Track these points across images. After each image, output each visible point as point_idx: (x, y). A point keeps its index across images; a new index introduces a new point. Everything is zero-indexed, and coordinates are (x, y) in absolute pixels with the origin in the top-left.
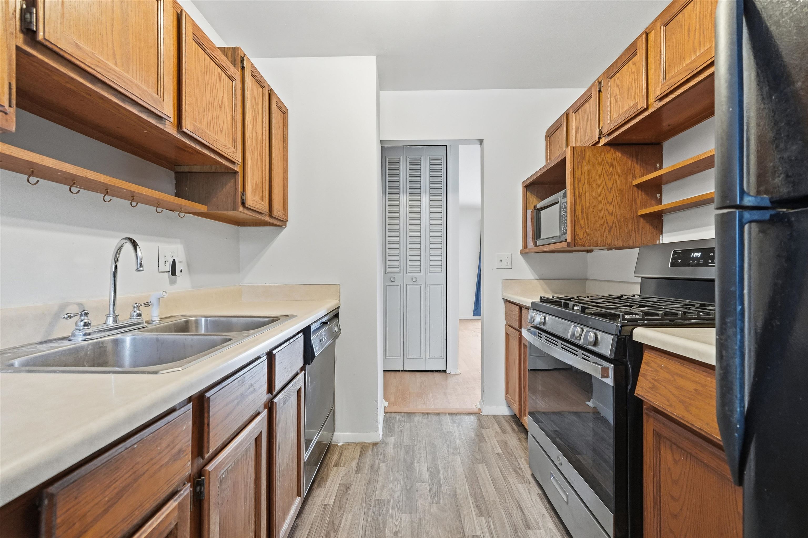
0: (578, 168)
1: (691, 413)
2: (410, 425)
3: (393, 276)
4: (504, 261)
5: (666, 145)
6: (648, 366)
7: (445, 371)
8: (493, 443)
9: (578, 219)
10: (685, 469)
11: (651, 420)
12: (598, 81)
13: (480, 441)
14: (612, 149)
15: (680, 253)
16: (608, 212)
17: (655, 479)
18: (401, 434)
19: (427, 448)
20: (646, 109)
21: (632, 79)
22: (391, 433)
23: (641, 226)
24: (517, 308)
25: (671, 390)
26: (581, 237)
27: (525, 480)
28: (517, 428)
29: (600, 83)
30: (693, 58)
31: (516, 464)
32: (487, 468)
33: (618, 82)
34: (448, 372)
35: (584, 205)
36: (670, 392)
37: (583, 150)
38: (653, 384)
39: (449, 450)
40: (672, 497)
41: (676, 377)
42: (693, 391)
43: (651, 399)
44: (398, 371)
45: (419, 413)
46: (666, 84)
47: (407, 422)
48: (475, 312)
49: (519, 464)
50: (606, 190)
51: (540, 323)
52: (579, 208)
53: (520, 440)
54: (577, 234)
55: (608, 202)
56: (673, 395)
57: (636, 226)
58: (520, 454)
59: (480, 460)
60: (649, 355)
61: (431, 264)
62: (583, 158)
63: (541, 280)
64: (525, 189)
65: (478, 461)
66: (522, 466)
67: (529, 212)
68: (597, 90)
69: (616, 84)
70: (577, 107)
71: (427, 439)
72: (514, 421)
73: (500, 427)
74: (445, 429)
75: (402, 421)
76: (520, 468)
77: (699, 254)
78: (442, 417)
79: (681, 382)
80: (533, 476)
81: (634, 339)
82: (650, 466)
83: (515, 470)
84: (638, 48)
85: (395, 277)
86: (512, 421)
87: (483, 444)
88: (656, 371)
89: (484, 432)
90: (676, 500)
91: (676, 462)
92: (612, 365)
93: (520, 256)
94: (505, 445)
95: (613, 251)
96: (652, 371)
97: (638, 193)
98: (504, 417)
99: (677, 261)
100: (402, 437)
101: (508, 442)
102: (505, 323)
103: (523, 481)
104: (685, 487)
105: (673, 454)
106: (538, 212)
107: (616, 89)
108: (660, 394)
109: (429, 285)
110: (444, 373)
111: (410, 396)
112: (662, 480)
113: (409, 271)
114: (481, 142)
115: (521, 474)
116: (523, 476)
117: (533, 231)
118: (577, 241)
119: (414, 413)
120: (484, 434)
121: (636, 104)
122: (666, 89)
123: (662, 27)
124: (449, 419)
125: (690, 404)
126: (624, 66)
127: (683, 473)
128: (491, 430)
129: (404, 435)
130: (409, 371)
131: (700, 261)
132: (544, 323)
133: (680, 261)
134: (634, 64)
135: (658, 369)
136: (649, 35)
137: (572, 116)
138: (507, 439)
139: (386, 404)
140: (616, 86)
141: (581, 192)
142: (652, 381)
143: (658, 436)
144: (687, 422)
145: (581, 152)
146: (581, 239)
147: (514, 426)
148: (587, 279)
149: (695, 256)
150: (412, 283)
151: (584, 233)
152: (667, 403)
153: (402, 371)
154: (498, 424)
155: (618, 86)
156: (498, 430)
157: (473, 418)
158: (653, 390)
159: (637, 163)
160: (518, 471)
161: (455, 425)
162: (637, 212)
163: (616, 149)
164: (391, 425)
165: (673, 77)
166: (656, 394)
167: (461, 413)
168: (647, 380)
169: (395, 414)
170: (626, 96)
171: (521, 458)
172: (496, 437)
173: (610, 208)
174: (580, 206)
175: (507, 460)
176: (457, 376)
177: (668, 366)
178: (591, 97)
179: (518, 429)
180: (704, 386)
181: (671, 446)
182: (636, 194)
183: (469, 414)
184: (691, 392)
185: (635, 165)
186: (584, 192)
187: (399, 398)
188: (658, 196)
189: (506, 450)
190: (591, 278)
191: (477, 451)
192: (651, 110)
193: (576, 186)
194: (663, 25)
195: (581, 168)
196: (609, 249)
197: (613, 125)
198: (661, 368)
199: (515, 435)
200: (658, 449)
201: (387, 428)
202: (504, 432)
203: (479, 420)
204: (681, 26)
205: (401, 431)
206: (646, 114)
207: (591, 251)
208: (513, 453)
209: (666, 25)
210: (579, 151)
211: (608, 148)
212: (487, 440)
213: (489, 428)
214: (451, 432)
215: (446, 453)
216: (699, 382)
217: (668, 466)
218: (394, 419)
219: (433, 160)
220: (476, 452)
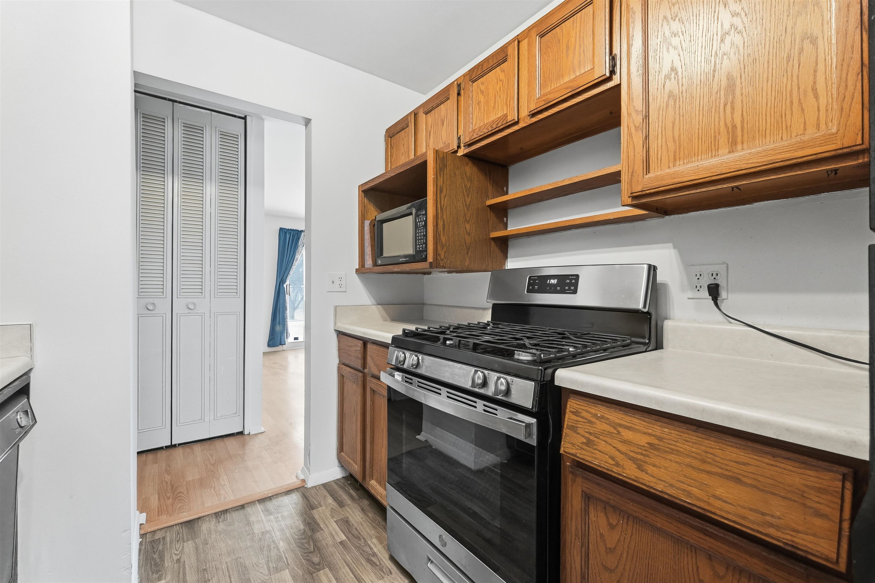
0: (440, 176)
1: (647, 473)
2: (195, 543)
3: (152, 301)
4: (337, 282)
5: (512, 169)
6: (577, 416)
7: (241, 433)
8: (331, 528)
9: (440, 236)
10: (625, 534)
11: (579, 480)
12: (457, 83)
13: (313, 530)
14: (470, 162)
15: (536, 279)
16: (466, 231)
17: (583, 549)
18: (179, 568)
19: (232, 576)
20: (517, 123)
21: (500, 88)
22: (157, 573)
23: (492, 249)
24: (360, 343)
25: (615, 446)
26: (442, 257)
27: (385, 571)
28: (356, 493)
29: (459, 85)
30: (572, 77)
31: (367, 549)
32: (333, 574)
33: (483, 87)
34: (246, 432)
35: (446, 220)
36: (614, 447)
37: (445, 155)
38: (588, 438)
39: (271, 565)
40: (606, 568)
41: (620, 429)
42: (646, 445)
43: (588, 458)
44: (161, 448)
45: (208, 515)
46: (543, 99)
47: (188, 540)
48: (271, 343)
49: (371, 548)
50: (465, 207)
51: (412, 365)
52: (440, 223)
53: (363, 510)
54: (438, 254)
55: (466, 220)
56: (619, 450)
57: (488, 249)
58: (369, 531)
59: (319, 564)
60: (577, 403)
61: (220, 284)
62: (445, 166)
63: (379, 306)
64: (363, 194)
65: (317, 567)
66: (375, 550)
67: (367, 223)
68: (456, 92)
69: (480, 90)
70: (429, 107)
71: (228, 560)
72: (350, 485)
73: (335, 499)
74: (257, 529)
75: (178, 541)
76: (374, 554)
77: (556, 281)
78: (249, 510)
79: (627, 434)
80: (392, 559)
81: (557, 383)
82: (576, 535)
83: (369, 561)
84: (509, 54)
85: (155, 302)
86: (348, 486)
87: (318, 535)
88: (590, 422)
89: (316, 513)
90: (611, 571)
91: (612, 527)
92: (535, 420)
93: (356, 276)
94: (347, 525)
95: (454, 275)
96: (584, 422)
97: (490, 213)
98: (336, 482)
99: (533, 288)
100: (181, 575)
101: (351, 519)
102: (337, 361)
103: (382, 573)
104: (625, 555)
105: (607, 518)
106: (379, 223)
107: (480, 95)
108: (600, 451)
109: (216, 314)
110: (240, 436)
111: (187, 489)
112: (590, 548)
113: (182, 294)
114: (307, 122)
115: (378, 563)
116: (380, 564)
117: (372, 246)
118: (439, 261)
119: (199, 518)
120: (316, 516)
121: (506, 116)
122: (542, 105)
123: (537, 37)
124: (260, 510)
125: (645, 462)
126: (491, 71)
127: (622, 539)
128: (324, 508)
129: (184, 568)
130: (179, 444)
131: (557, 288)
132: (418, 365)
133: (536, 287)
134: (503, 71)
135: (593, 420)
136: (520, 44)
137: (422, 117)
138: (348, 515)
139: (142, 518)
140: (479, 93)
141: (442, 205)
142: (587, 435)
143: (587, 498)
144: (642, 484)
145: (443, 157)
146: (442, 260)
147: (352, 491)
148: (424, 304)
149: (551, 283)
150: (188, 311)
151: (445, 253)
152: (612, 462)
153: (167, 447)
154: (331, 496)
155: (482, 92)
156: (333, 503)
157: (295, 497)
158: (589, 447)
159: (490, 182)
160: (372, 561)
161: (272, 517)
162: (489, 235)
163: (474, 163)
164: (156, 556)
165: (550, 93)
166: (594, 451)
167: (277, 495)
168: (578, 434)
169: (163, 531)
170: (492, 105)
171: (371, 537)
172: (333, 517)
173: (468, 227)
174: (442, 220)
175: (355, 548)
176: (260, 436)
177: (605, 415)
178: (448, 99)
179: (358, 495)
180: (660, 439)
181: (605, 508)
182: (489, 215)
183: (288, 492)
184: (644, 446)
185: (489, 185)
186: (445, 205)
187: (169, 498)
188: (505, 219)
189: (351, 533)
190: (428, 303)
191: (312, 550)
192: (522, 125)
193: (438, 196)
194: (540, 34)
195: (443, 176)
196: (449, 272)
197: (477, 134)
198: (597, 418)
199: (356, 505)
200: (586, 512)
201: (149, 566)
202: (341, 504)
203: (305, 497)
204: (559, 41)
205: (178, 560)
206: (516, 128)
207: (429, 273)
208: (360, 534)
209: (542, 36)
210: (441, 156)
211: (466, 159)
212: (322, 526)
213: (321, 506)
214: (267, 532)
215: (266, 572)
216: (653, 433)
217: (600, 531)
218: (161, 541)
219: (224, 135)
220: (311, 552)
